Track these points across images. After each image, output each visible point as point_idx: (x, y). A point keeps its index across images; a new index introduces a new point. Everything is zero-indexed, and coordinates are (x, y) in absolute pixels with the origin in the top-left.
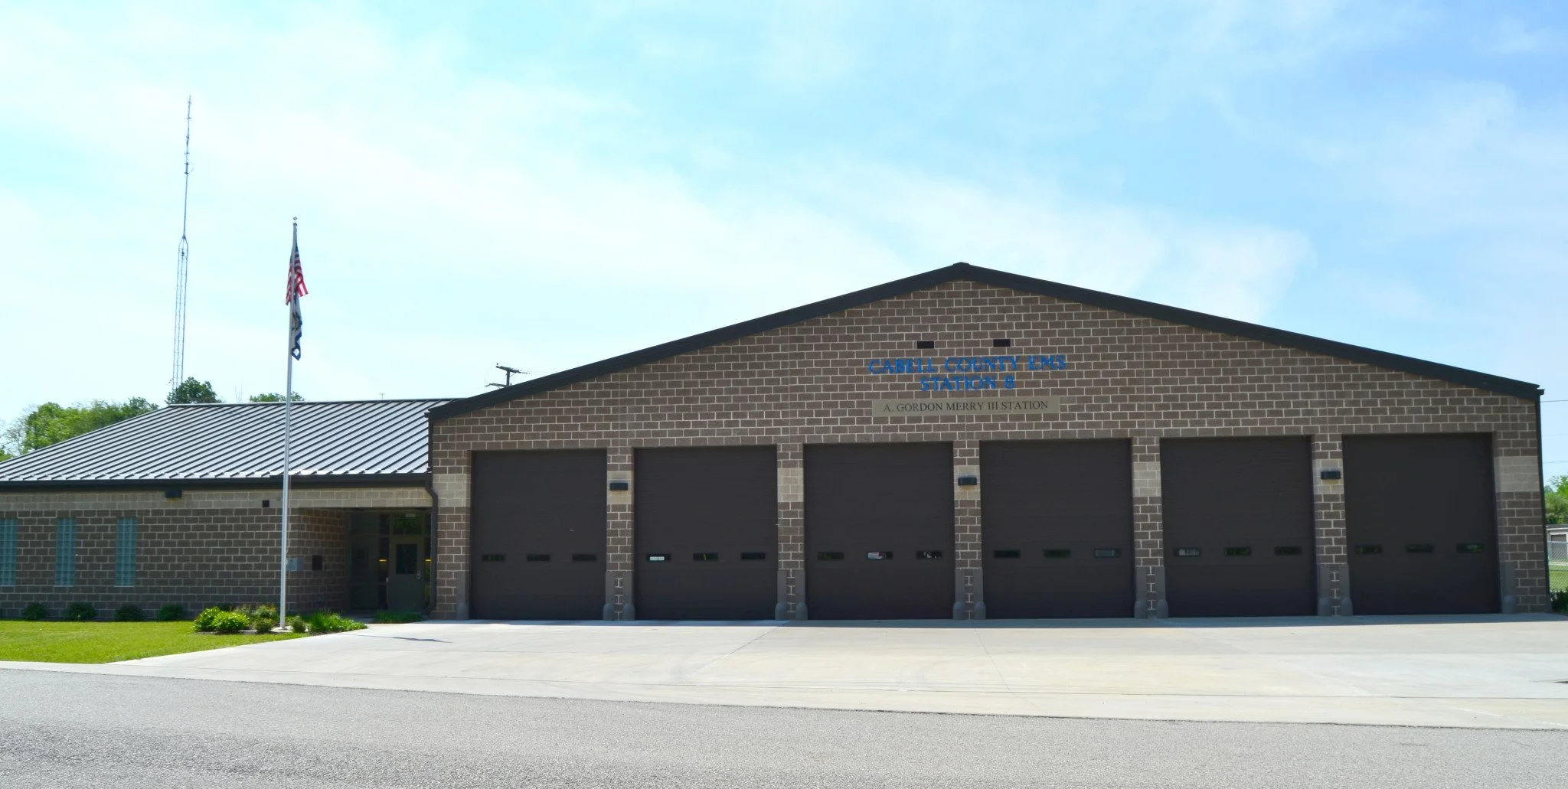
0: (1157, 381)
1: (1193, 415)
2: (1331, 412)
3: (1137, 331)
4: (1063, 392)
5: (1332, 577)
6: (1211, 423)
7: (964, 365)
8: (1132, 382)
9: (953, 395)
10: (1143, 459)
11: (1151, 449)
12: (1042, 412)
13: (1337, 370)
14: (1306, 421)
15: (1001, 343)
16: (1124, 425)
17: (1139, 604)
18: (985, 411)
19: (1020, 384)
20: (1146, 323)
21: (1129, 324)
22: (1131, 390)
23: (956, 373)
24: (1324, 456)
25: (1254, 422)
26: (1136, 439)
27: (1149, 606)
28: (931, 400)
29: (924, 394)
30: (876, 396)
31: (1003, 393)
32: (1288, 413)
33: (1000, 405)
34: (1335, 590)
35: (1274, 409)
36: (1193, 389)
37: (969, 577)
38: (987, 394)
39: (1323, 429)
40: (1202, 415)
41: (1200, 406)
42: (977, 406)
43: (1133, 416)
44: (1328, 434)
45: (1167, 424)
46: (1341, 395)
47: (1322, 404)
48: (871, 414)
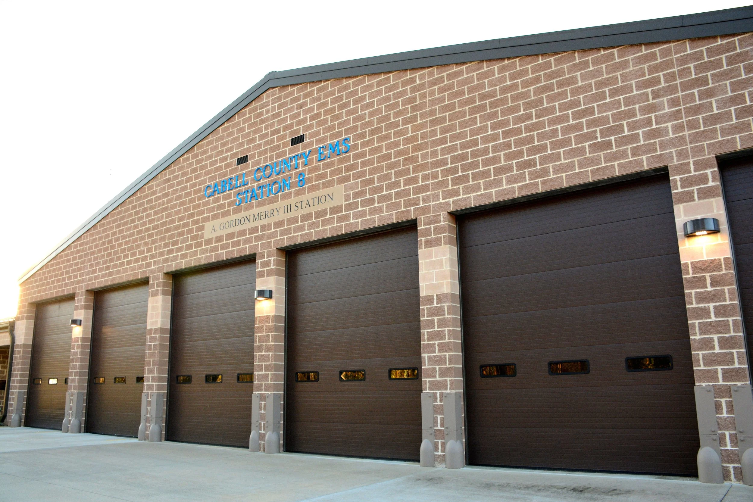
0: (443, 141)
1: (486, 174)
2: (692, 125)
3: (422, 86)
4: (347, 179)
5: (718, 407)
6: (510, 181)
7: (268, 172)
8: (416, 148)
9: (260, 205)
10: (429, 244)
11: (438, 230)
12: (328, 205)
13: (698, 56)
14: (652, 148)
15: (298, 140)
16: (409, 203)
17: (425, 445)
18: (282, 216)
19: (310, 180)
20: (431, 74)
21: (413, 80)
22: (414, 159)
23: (261, 181)
24: (688, 197)
25: (571, 166)
26: (421, 218)
27: (436, 449)
28: (243, 214)
29: (237, 211)
30: (206, 219)
31: (297, 193)
32: (621, 142)
33: (293, 207)
34: (727, 433)
35: (599, 140)
36: (486, 140)
37: (263, 403)
38: (284, 197)
39: (681, 154)
40: (499, 171)
41: (496, 160)
42: (275, 213)
43: (418, 191)
44: (691, 161)
45: (456, 193)
46: (710, 93)
47: (676, 115)
48: (203, 238)
